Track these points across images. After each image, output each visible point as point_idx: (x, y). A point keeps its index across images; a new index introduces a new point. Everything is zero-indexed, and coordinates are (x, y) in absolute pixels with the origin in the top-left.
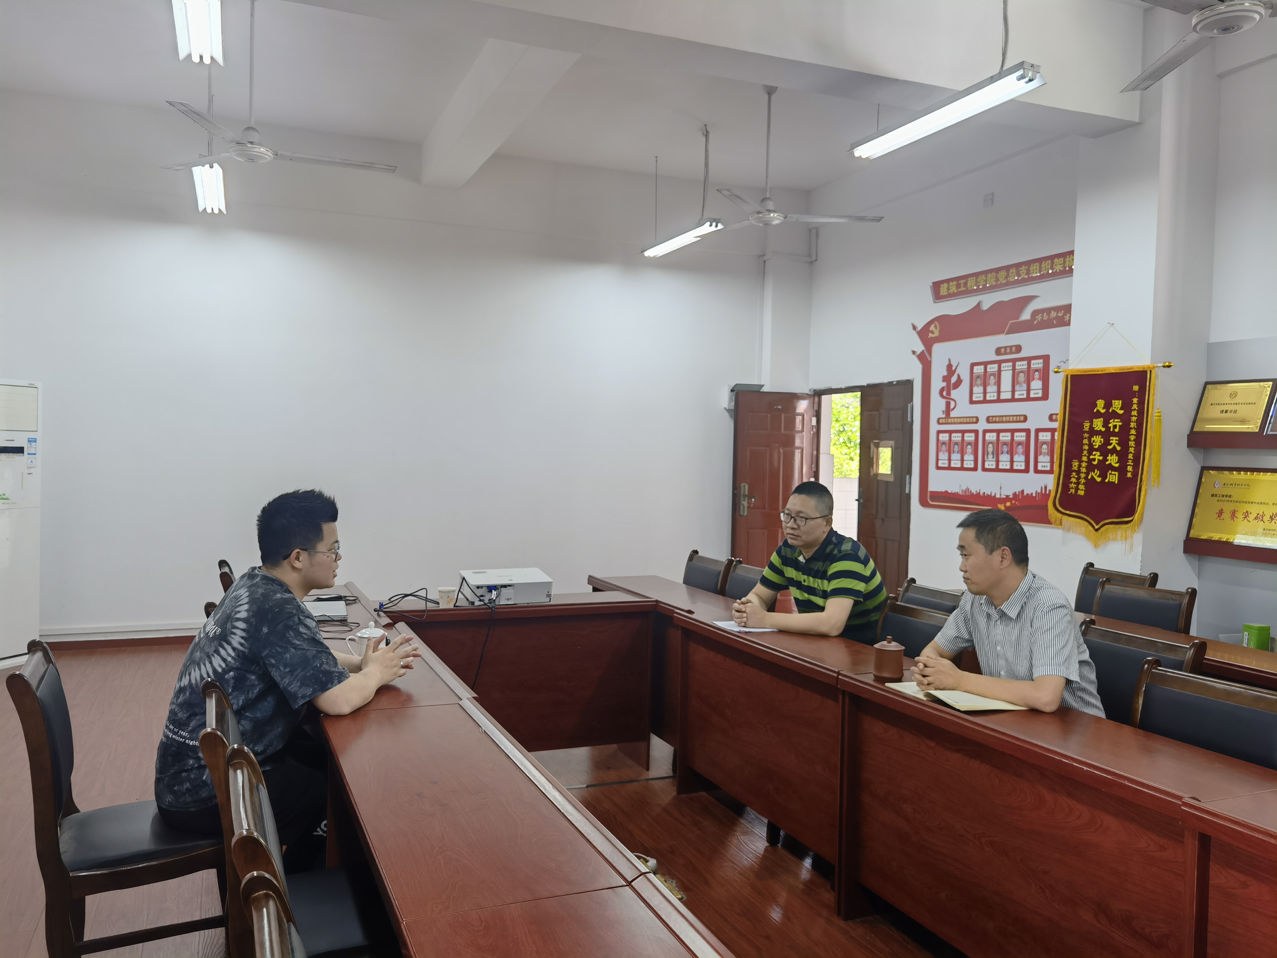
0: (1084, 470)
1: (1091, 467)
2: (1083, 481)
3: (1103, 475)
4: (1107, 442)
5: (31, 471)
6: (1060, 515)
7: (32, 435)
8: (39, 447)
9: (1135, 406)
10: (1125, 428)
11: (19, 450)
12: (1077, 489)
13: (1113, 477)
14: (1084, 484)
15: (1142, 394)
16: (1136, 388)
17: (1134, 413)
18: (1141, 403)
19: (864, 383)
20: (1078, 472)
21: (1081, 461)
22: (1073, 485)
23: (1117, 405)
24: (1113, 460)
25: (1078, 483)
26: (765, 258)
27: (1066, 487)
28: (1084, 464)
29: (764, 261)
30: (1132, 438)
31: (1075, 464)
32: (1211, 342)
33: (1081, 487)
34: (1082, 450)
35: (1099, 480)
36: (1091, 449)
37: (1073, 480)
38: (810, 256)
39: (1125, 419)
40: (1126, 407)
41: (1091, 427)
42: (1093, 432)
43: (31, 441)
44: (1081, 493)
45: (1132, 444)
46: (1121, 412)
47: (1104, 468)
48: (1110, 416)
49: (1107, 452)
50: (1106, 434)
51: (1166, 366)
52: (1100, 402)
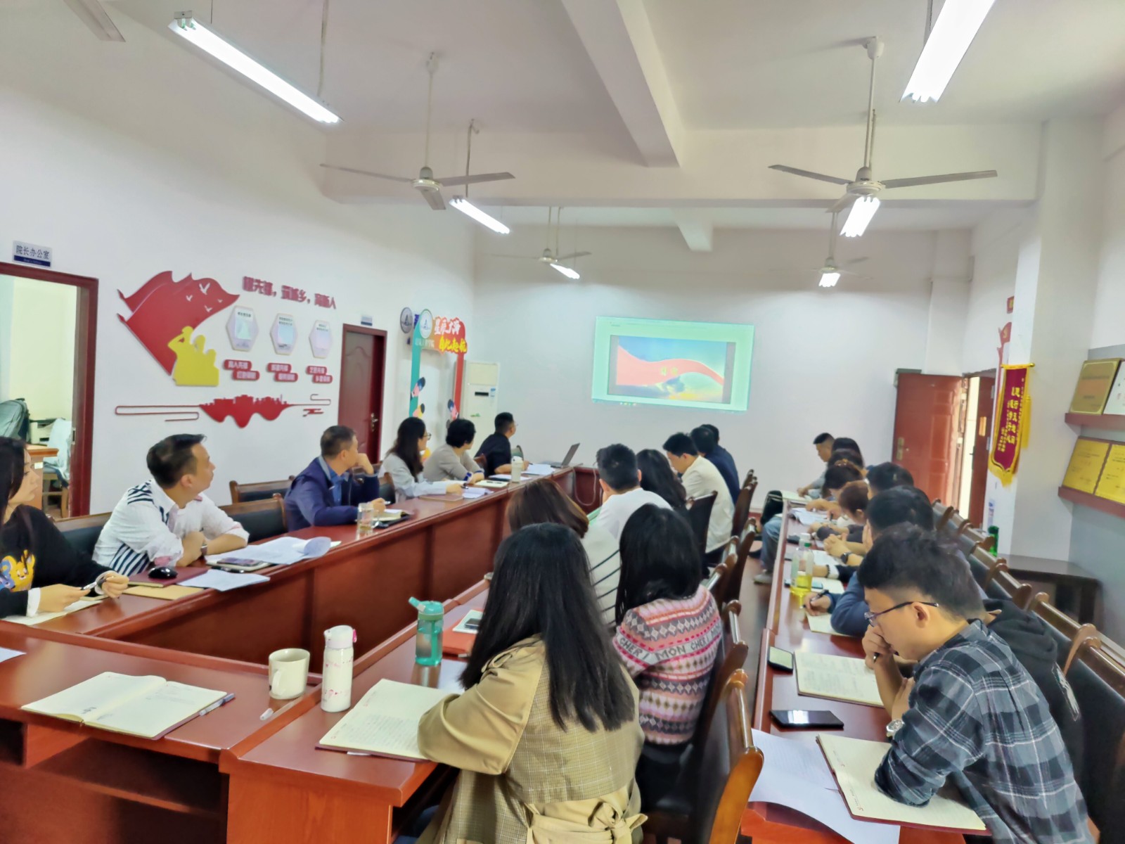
0: (1006, 435)
2: (1005, 442)
3: (1011, 439)
4: (1013, 417)
5: (492, 404)
7: (493, 388)
8: (496, 393)
9: (1022, 392)
10: (1019, 407)
12: (1002, 447)
13: (1013, 441)
14: (1005, 444)
15: (1024, 386)
16: (1023, 380)
17: (1021, 396)
18: (1024, 390)
20: (1004, 436)
23: (1017, 390)
24: (1014, 427)
25: (1002, 443)
26: (932, 280)
27: (997, 446)
28: (1006, 431)
29: (932, 283)
30: (1020, 413)
31: (1003, 430)
33: (1004, 446)
34: (1006, 421)
35: (1009, 441)
36: (1010, 421)
37: (1001, 441)
38: (968, 277)
39: (1018, 399)
40: (1020, 393)
41: (1009, 406)
42: (1011, 409)
43: (493, 390)
44: (1003, 450)
45: (1020, 417)
46: (1018, 395)
47: (1011, 433)
48: (1015, 398)
49: (1013, 422)
50: (1014, 410)
51: (1031, 366)
52: (1013, 389)
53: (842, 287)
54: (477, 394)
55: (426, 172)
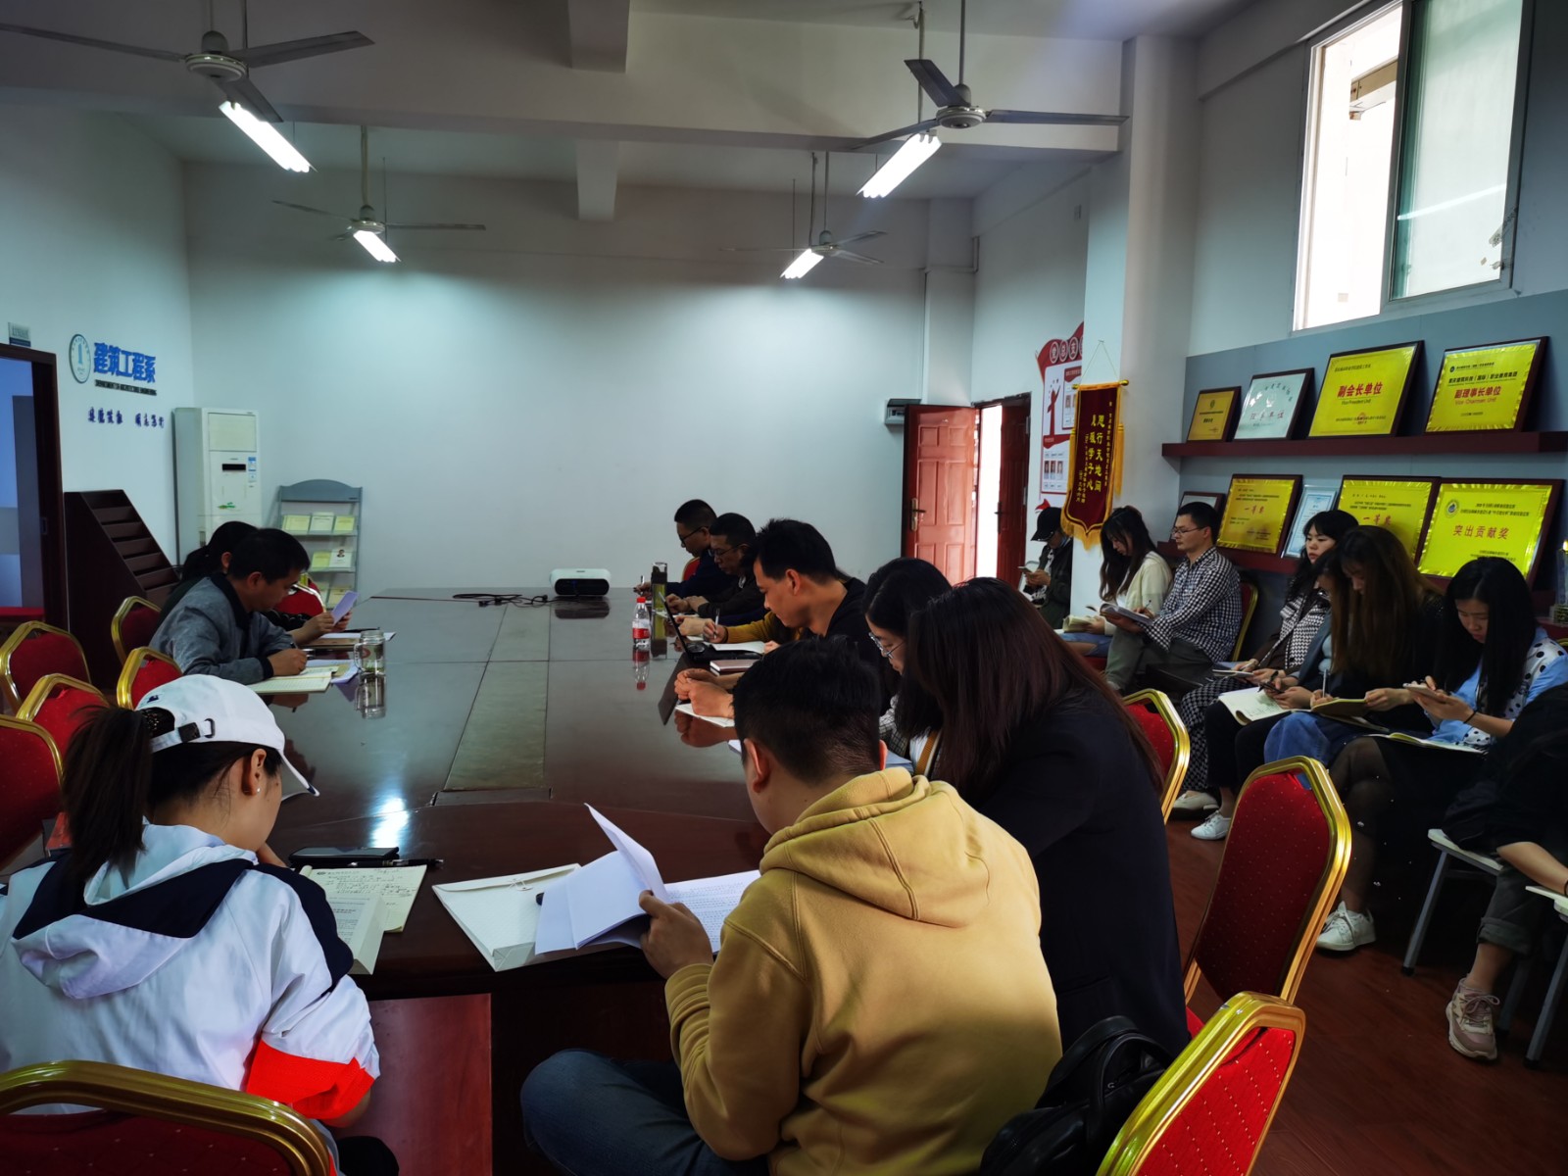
0: (1085, 480)
1: (1088, 477)
2: (1084, 489)
3: (1094, 485)
4: (1096, 455)
5: (252, 484)
6: (1068, 521)
7: (251, 455)
8: (258, 463)
9: (1110, 421)
10: (1104, 440)
11: (241, 467)
12: (1081, 497)
13: (1098, 487)
14: (1086, 493)
15: (1113, 409)
16: (1111, 404)
17: (1109, 427)
18: (1113, 418)
19: (1002, 397)
20: (1082, 482)
21: (1084, 472)
22: (1079, 494)
23: (1102, 418)
24: (1098, 468)
25: (1082, 492)
26: (926, 271)
27: (1074, 497)
28: (1085, 475)
29: (926, 275)
30: (1108, 449)
31: (1080, 473)
32: (1190, 355)
33: (1084, 496)
34: (1085, 461)
35: (1092, 488)
36: (1089, 461)
37: (1080, 489)
38: (972, 266)
39: (1104, 431)
40: (1106, 422)
41: (1089, 441)
42: (1091, 445)
43: (251, 459)
44: (1083, 501)
45: (1108, 455)
46: (1103, 426)
47: (1093, 477)
48: (1098, 429)
49: (1095, 463)
50: (1096, 446)
51: (1125, 385)
52: (1094, 417)
53: (815, 281)
54: (226, 467)
55: (213, 41)
